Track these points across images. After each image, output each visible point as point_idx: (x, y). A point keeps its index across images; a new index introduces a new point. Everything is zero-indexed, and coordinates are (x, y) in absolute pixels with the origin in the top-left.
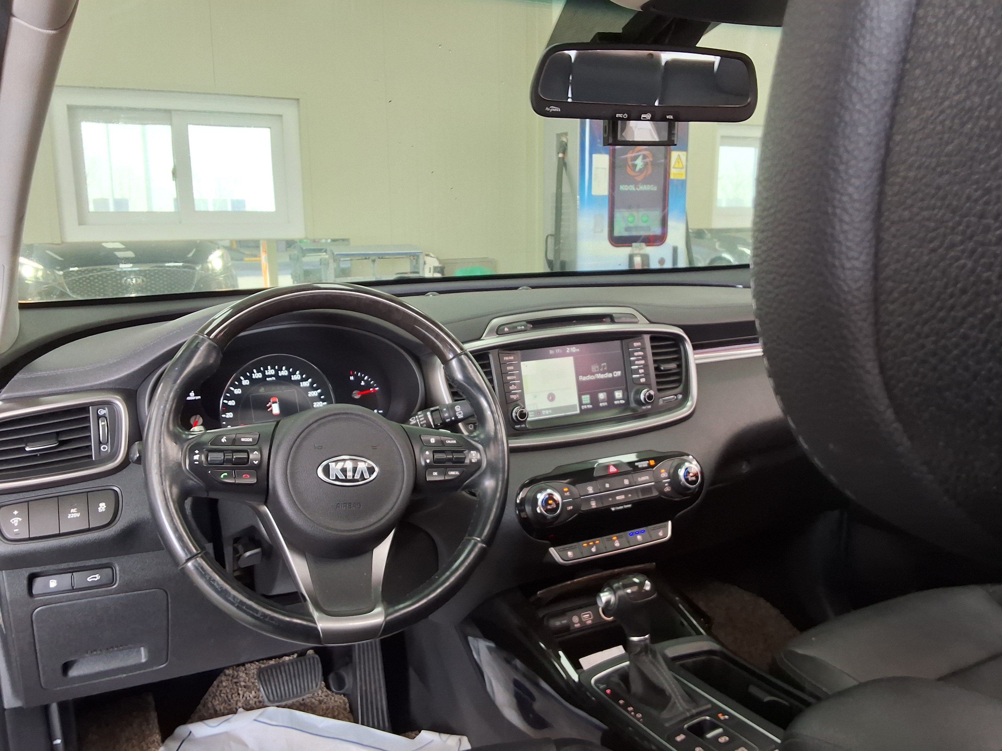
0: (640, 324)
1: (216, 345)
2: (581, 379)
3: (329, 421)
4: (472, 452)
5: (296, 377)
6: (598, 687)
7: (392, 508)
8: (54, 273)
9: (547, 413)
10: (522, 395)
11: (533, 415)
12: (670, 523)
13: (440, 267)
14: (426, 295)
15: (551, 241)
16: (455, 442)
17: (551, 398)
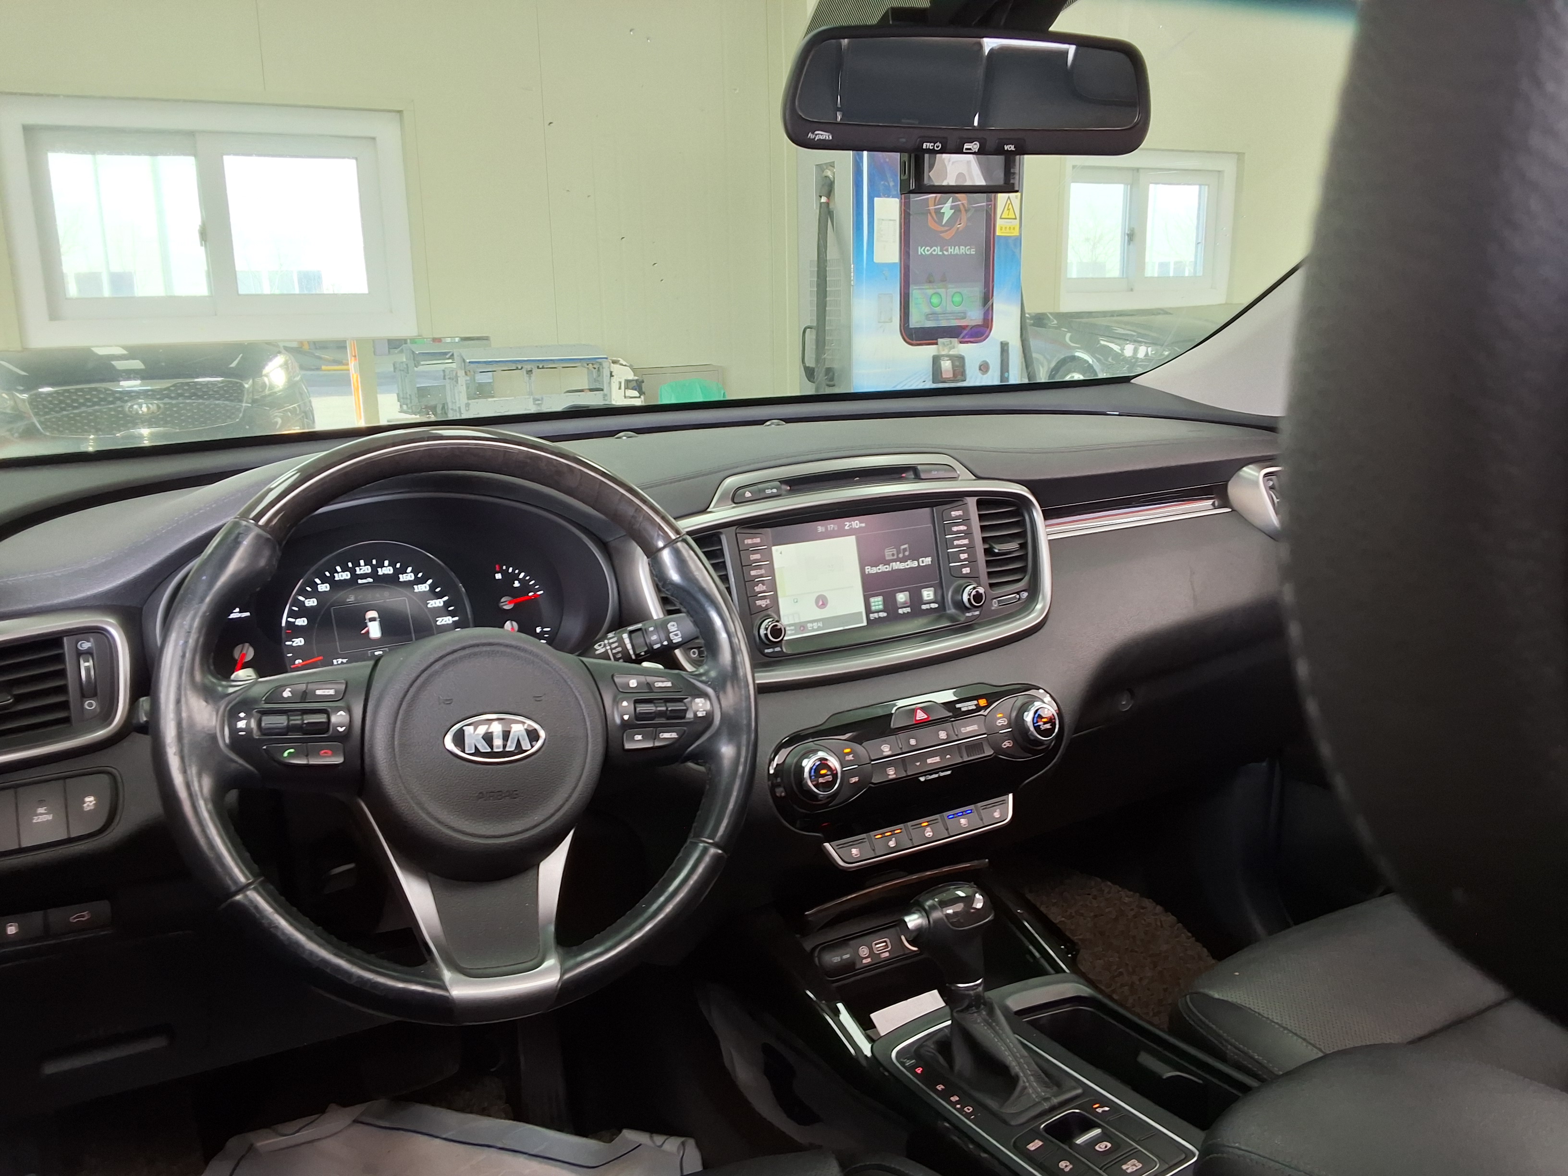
0: (961, 480)
1: (269, 536)
2: (868, 572)
3: (461, 658)
4: (698, 700)
5: (408, 576)
6: (903, 1064)
7: (570, 796)
8: (14, 398)
9: (815, 627)
10: (775, 599)
11: (793, 632)
12: (1011, 796)
13: (637, 381)
14: (616, 436)
15: (811, 336)
16: (669, 684)
17: (821, 603)
